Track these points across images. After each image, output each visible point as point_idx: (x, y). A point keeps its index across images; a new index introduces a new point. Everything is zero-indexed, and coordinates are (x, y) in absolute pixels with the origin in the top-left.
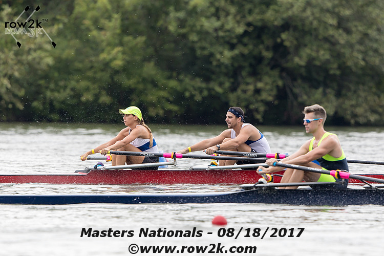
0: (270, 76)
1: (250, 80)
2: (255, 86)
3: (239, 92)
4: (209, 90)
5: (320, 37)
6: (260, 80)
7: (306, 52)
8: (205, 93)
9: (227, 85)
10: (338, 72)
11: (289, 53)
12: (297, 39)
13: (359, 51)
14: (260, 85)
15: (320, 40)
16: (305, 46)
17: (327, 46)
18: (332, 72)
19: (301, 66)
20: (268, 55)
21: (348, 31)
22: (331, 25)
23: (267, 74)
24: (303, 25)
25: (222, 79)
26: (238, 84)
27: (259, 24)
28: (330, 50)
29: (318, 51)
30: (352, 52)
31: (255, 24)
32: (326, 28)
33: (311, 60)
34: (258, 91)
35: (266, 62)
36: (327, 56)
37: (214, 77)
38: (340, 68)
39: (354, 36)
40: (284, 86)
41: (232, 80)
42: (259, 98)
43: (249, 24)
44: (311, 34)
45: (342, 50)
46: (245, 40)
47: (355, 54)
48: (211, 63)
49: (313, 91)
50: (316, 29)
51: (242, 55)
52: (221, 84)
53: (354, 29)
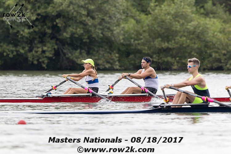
0: (50, 43)
1: (39, 45)
2: (42, 49)
3: (34, 52)
4: (17, 51)
5: (78, 21)
6: (45, 46)
7: (70, 30)
8: (15, 53)
9: (27, 48)
10: (88, 41)
11: (60, 30)
12: (65, 23)
13: (99, 29)
14: (45, 48)
15: (78, 23)
16: (70, 26)
17: (81, 26)
18: (84, 41)
19: (67, 38)
20: (49, 31)
21: (93, 18)
22: (83, 15)
23: (48, 42)
24: (68, 15)
25: (24, 45)
26: (33, 48)
27: (44, 14)
28: (83, 28)
29: (76, 29)
30: (96, 29)
31: (42, 14)
32: (81, 16)
33: (72, 34)
34: (44, 52)
35: (48, 35)
36: (82, 31)
37: (19, 44)
38: (89, 38)
39: (96, 20)
40: (58, 49)
41: (29, 46)
42: (45, 55)
43: (38, 15)
44: (73, 20)
45: (90, 28)
46: (37, 23)
47: (97, 30)
48: (18, 36)
49: (74, 51)
50: (75, 17)
51: (35, 32)
52: (23, 48)
53: (96, 17)
